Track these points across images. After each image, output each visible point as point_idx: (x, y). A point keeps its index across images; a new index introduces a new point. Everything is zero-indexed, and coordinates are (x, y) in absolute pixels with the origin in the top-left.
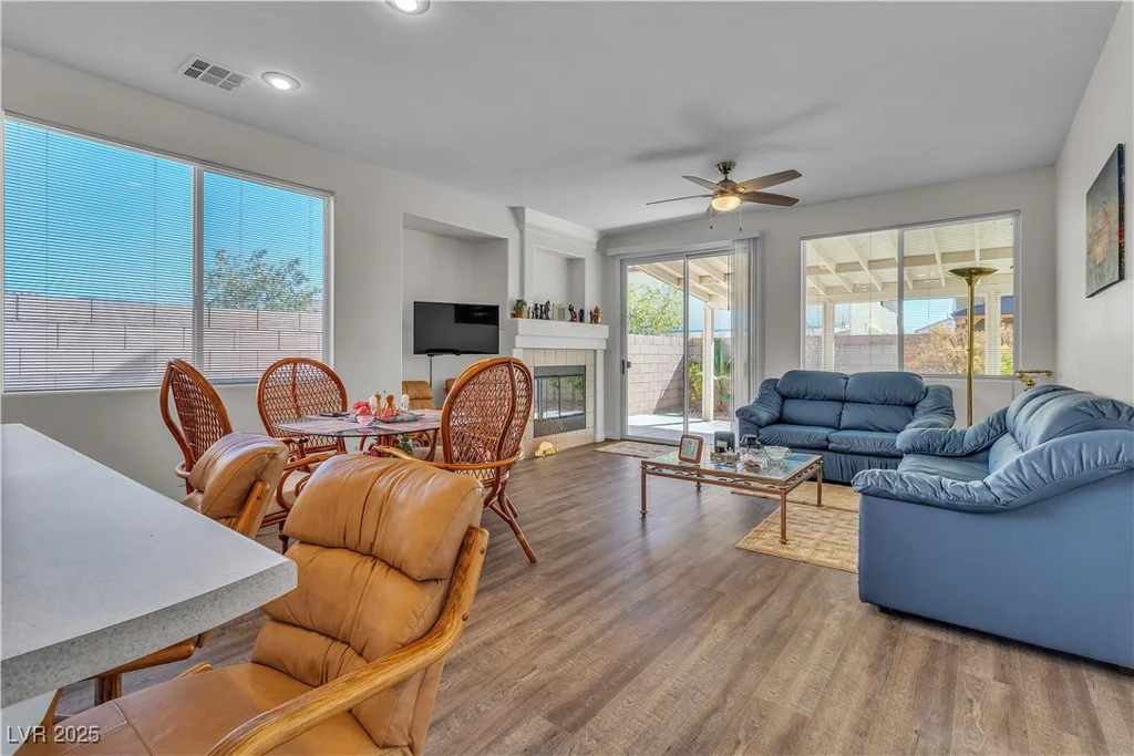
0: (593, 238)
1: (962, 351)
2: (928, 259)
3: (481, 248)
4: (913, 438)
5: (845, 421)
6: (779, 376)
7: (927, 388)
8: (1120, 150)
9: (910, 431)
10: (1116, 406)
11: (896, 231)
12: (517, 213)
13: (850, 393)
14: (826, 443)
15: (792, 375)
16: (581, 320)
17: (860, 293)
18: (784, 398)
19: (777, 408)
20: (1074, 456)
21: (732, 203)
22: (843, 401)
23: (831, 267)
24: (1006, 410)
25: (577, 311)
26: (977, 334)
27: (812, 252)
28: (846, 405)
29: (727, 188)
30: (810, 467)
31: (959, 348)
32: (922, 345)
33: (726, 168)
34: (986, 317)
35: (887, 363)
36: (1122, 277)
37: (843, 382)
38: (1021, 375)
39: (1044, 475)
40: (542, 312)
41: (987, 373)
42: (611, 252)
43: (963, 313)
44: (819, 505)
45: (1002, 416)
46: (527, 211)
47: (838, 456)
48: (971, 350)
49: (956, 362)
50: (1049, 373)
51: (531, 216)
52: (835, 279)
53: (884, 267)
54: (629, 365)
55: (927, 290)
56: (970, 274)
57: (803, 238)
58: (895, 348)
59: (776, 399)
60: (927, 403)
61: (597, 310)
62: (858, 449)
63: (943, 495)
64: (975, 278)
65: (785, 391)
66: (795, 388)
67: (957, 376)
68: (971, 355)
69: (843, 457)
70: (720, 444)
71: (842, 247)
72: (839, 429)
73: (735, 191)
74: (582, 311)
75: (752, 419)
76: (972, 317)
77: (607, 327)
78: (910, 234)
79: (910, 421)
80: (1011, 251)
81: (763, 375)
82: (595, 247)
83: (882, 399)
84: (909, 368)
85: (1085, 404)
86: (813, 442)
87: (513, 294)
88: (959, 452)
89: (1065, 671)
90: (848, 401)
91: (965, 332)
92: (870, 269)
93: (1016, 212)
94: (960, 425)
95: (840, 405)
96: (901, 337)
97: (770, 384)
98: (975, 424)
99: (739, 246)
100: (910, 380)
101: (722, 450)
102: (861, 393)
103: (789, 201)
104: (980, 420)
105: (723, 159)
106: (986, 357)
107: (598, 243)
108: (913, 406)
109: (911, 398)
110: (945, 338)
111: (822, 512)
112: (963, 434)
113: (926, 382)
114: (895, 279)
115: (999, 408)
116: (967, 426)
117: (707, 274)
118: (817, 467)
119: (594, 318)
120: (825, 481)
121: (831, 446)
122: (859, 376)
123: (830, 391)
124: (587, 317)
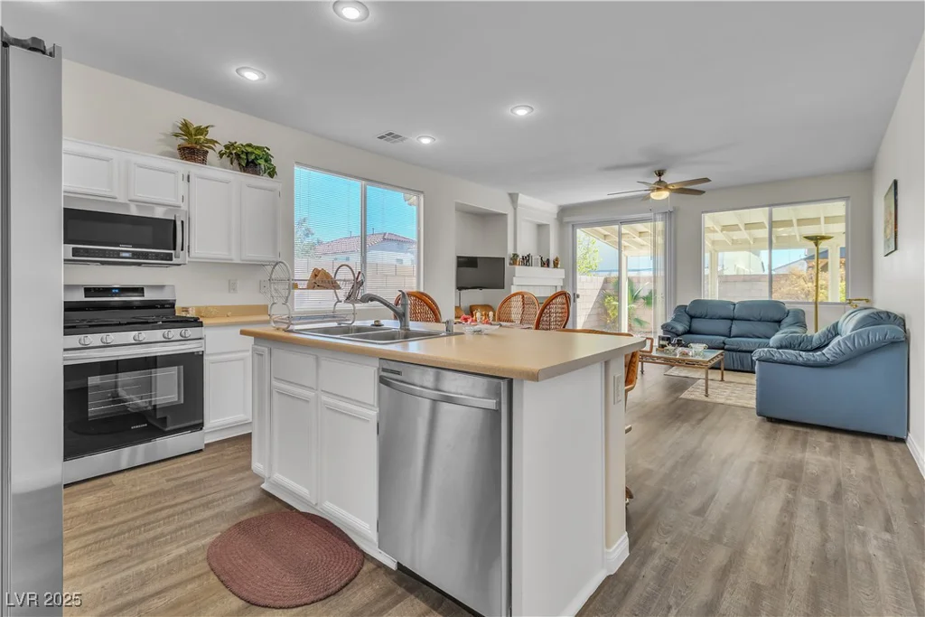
0: (555, 210)
1: (811, 285)
2: (788, 223)
3: (486, 220)
4: (781, 340)
5: (735, 330)
6: (688, 303)
7: (789, 311)
8: (895, 183)
9: (778, 336)
10: (888, 314)
11: (767, 209)
12: (513, 198)
13: (737, 314)
14: (722, 345)
15: (696, 303)
16: (548, 266)
17: (737, 245)
18: (692, 317)
19: (688, 324)
20: (865, 337)
21: (664, 194)
22: (732, 319)
23: (718, 229)
24: (837, 323)
25: (544, 260)
26: (822, 275)
27: (709, 220)
28: (734, 322)
29: (661, 185)
30: (717, 356)
31: (810, 284)
32: (782, 282)
33: (660, 174)
34: (829, 260)
35: (760, 294)
36: (896, 249)
37: (732, 307)
38: (850, 302)
39: (851, 347)
40: (527, 261)
41: (830, 301)
42: (566, 219)
43: (812, 257)
44: (722, 380)
45: (835, 326)
46: (520, 195)
47: (731, 353)
48: (817, 286)
49: (807, 295)
50: (867, 301)
51: (523, 199)
52: (720, 236)
53: (758, 229)
54: (578, 296)
55: (788, 243)
56: (816, 239)
57: (703, 212)
58: (766, 284)
59: (686, 318)
60: (788, 320)
61: (557, 259)
62: (744, 349)
63: (801, 359)
64: (820, 241)
65: (692, 313)
66: (697, 312)
67: (808, 303)
68: (817, 289)
69: (734, 354)
70: (662, 342)
71: (729, 217)
72: (730, 337)
73: (666, 187)
74: (548, 260)
75: (674, 330)
76: (819, 261)
77: (563, 270)
78: (776, 210)
79: (777, 331)
80: (844, 219)
81: (675, 302)
82: (556, 217)
83: (759, 318)
84: (776, 297)
85: (873, 313)
86: (716, 344)
87: (510, 251)
88: (809, 347)
89: (861, 440)
90: (736, 319)
91: (813, 272)
92: (746, 229)
93: (846, 198)
94: (810, 332)
95: (729, 321)
96: (771, 276)
97: (681, 310)
98: (819, 331)
99: (658, 217)
100: (777, 305)
101: (663, 346)
102: (744, 314)
103: (700, 192)
104: (822, 329)
105: (658, 167)
106: (830, 291)
107: (558, 214)
108: (779, 322)
109: (777, 318)
110: (799, 277)
111: (723, 385)
112: (812, 337)
113: (788, 307)
114: (767, 236)
115: (834, 322)
116: (814, 333)
117: (627, 232)
118: (721, 357)
119: (556, 265)
120: (725, 370)
121: (726, 347)
122: (742, 303)
123: (724, 313)
124: (552, 264)
